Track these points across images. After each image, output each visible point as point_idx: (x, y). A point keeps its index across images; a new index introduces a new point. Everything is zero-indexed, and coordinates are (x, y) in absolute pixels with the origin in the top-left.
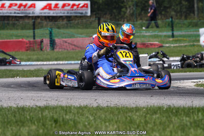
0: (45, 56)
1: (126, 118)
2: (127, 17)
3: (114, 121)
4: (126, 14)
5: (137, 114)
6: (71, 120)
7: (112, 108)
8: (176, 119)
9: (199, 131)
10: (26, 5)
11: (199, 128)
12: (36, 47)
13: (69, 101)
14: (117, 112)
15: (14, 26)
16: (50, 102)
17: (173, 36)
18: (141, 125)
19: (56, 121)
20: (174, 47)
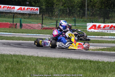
0: (17, 31)
1: (49, 62)
2: (55, 16)
3: (44, 63)
4: (55, 14)
5: (55, 61)
6: (25, 62)
7: (44, 57)
8: (72, 64)
10: (11, 7)
11: (81, 70)
12: (14, 26)
13: (25, 53)
14: (46, 60)
15: (5, 17)
16: (16, 53)
17: (75, 26)
19: (18, 62)
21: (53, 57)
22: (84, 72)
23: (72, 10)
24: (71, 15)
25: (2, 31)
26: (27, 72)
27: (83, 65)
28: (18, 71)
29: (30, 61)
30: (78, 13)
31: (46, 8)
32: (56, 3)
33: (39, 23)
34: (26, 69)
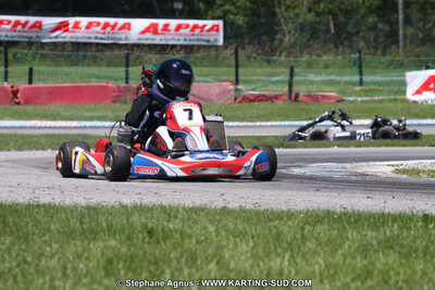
1: (270, 230)
2: (285, 48)
4: (284, 44)
5: (289, 223)
6: (176, 231)
7: (250, 211)
8: (355, 234)
9: (393, 258)
10: (116, 24)
11: (391, 252)
12: (129, 96)
13: (177, 195)
14: (254, 221)
15: (95, 61)
16: (144, 197)
17: (361, 83)
18: (295, 243)
19: (150, 233)
20: (362, 102)
21: (285, 208)
22: (404, 261)
23: (346, 24)
24: (346, 43)
25: (88, 114)
26: (186, 271)
27: (398, 236)
28: (152, 268)
29: (197, 229)
30: (373, 36)
31: (247, 23)
32: (288, 3)
33: (224, 78)
34: (183, 261)
